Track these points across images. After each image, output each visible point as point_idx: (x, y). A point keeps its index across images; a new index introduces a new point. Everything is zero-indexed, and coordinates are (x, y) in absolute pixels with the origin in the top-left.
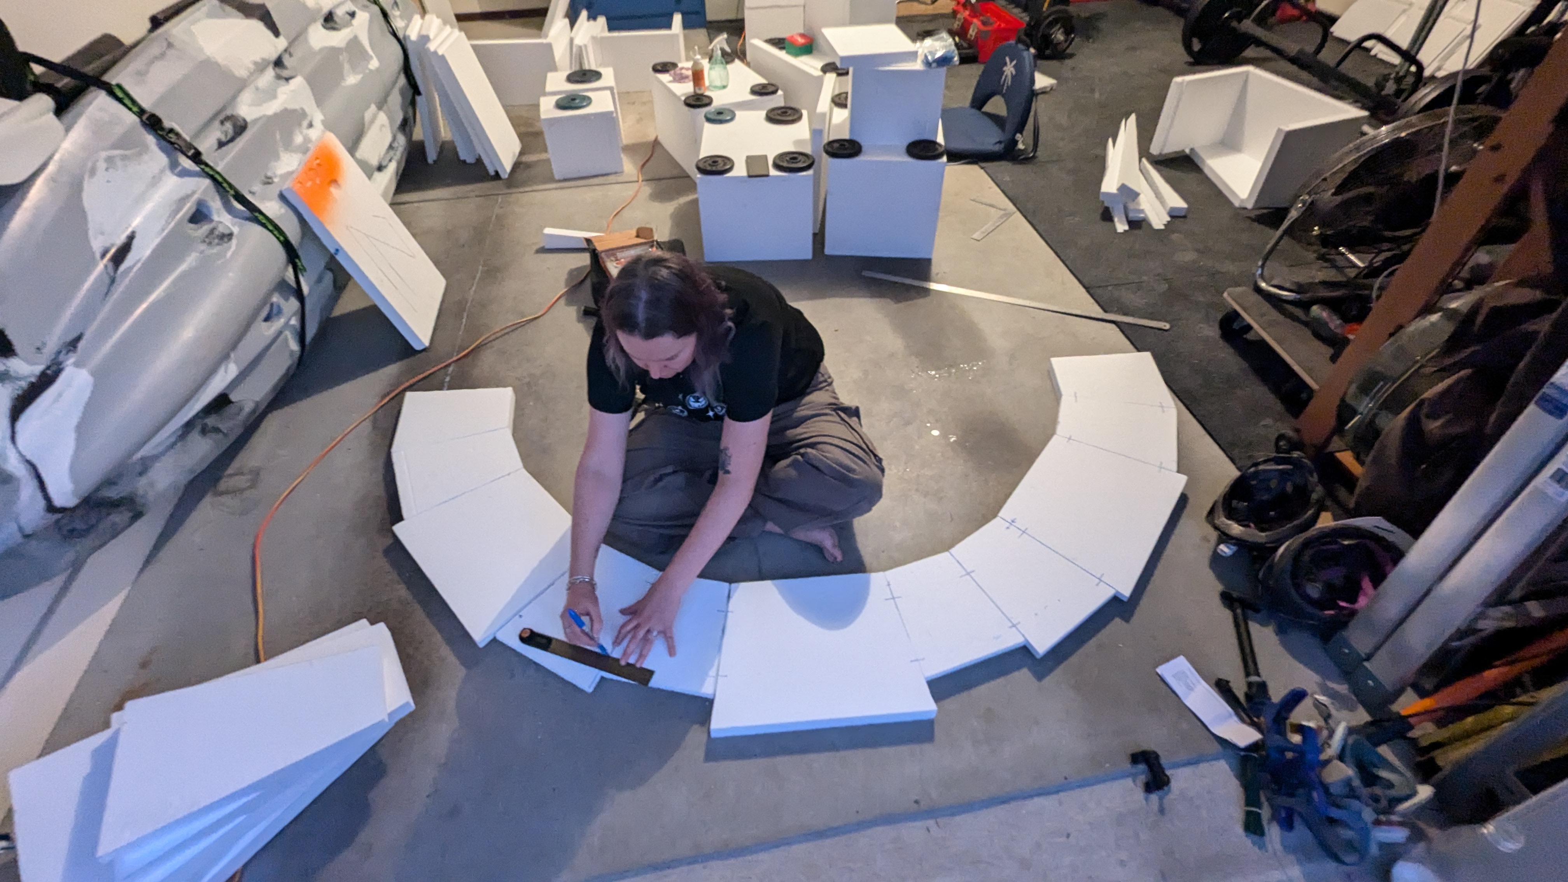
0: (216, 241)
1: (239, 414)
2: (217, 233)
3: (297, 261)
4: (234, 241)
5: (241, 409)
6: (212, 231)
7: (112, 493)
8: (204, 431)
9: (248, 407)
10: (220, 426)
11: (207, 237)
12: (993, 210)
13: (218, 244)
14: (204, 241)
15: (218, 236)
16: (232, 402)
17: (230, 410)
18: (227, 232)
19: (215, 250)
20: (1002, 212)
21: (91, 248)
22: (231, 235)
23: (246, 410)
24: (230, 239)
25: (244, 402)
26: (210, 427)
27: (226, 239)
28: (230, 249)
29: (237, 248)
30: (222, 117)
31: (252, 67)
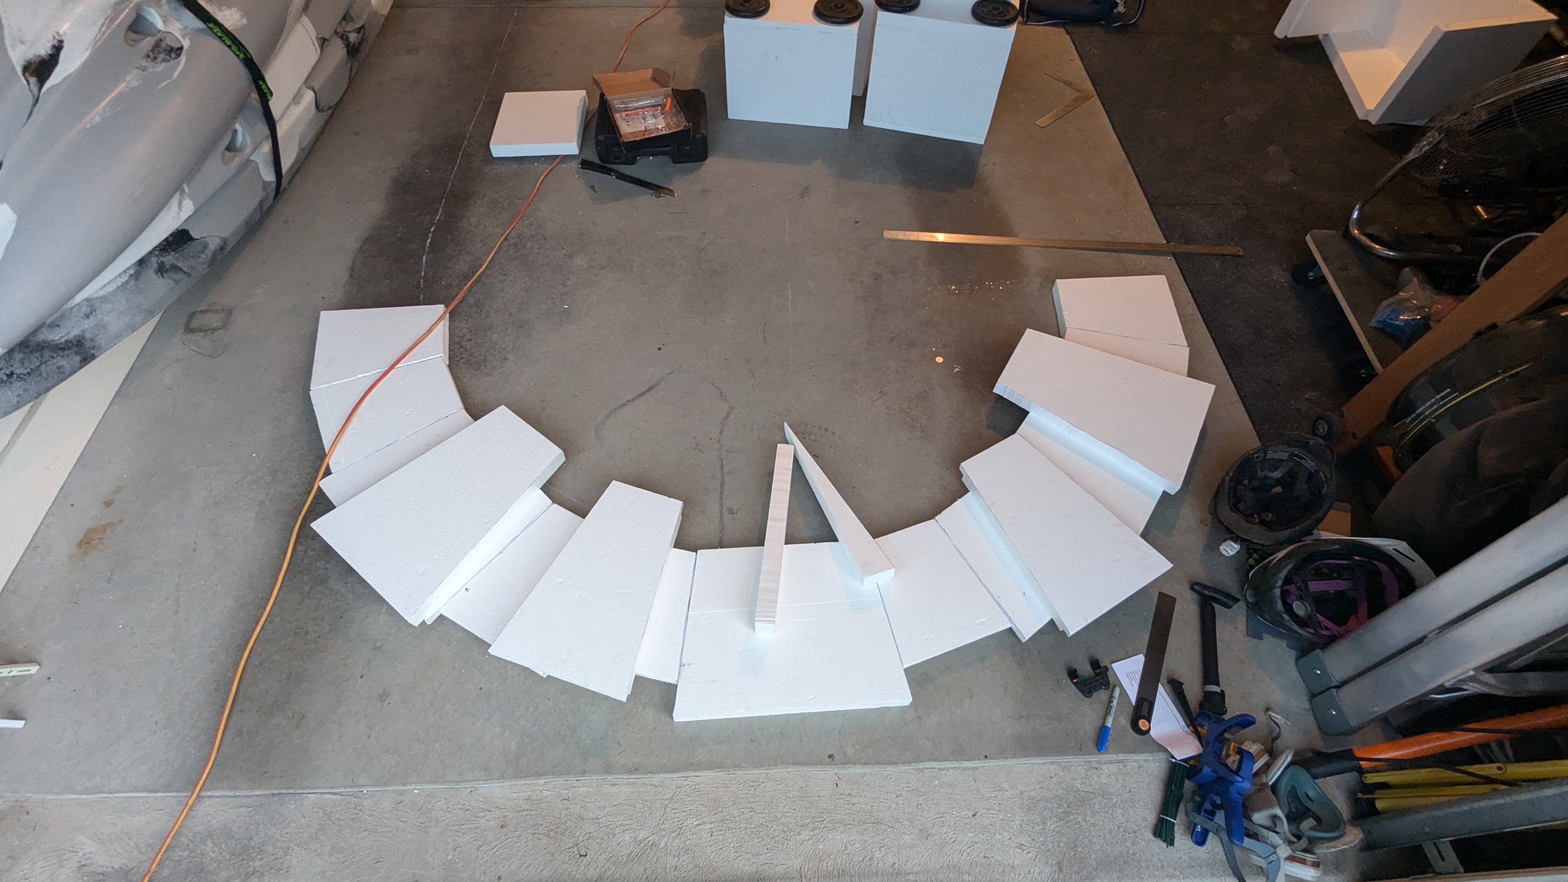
0: (162, 56)
1: (203, 252)
2: (163, 45)
3: (261, 83)
4: (183, 58)
5: (205, 247)
6: (157, 45)
7: (57, 336)
8: (161, 270)
9: (214, 244)
10: (180, 264)
11: (152, 51)
12: (1068, 90)
13: (164, 60)
14: (148, 56)
15: (165, 50)
16: (192, 239)
17: (191, 248)
18: (176, 45)
19: (160, 67)
20: (1079, 94)
21: (10, 60)
22: (181, 49)
23: (212, 247)
24: (179, 55)
25: (208, 239)
26: (168, 266)
27: (173, 55)
28: (177, 67)
29: (186, 63)
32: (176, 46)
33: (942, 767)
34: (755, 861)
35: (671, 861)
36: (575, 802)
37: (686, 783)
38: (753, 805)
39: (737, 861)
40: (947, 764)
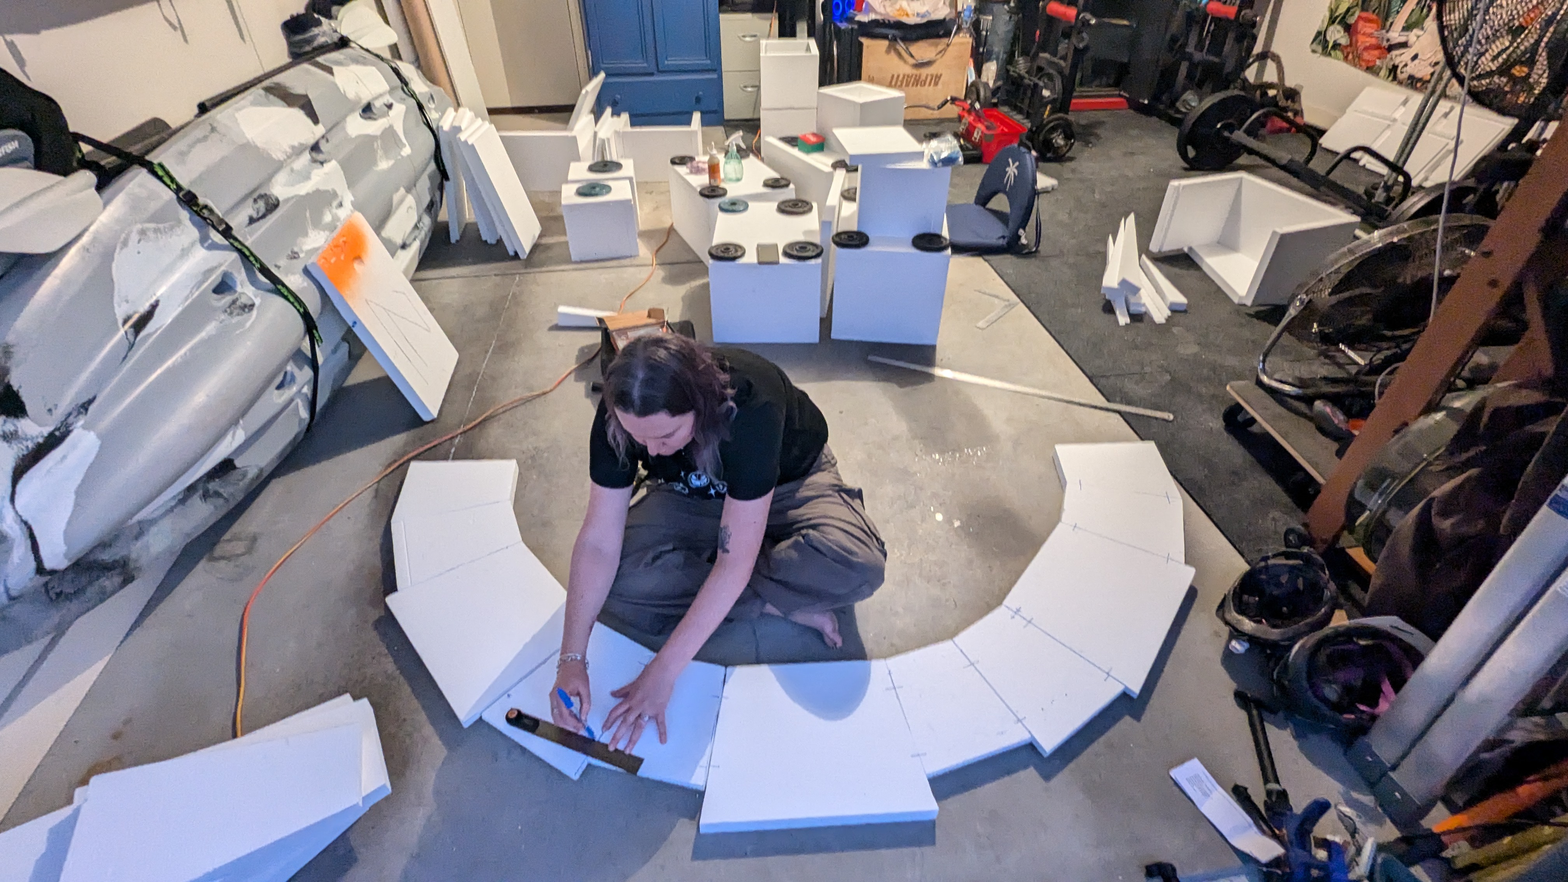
0: (238, 311)
1: (241, 480)
2: (238, 303)
3: (315, 331)
4: (255, 312)
5: (244, 475)
6: (234, 302)
7: (106, 556)
8: (206, 496)
9: (252, 473)
10: (221, 491)
11: (229, 307)
12: (996, 301)
13: (238, 315)
14: (226, 311)
15: (239, 306)
16: (236, 468)
17: (234, 476)
19: (235, 320)
20: (1007, 303)
21: (115, 314)
22: (252, 306)
23: (250, 476)
24: (251, 310)
25: (248, 469)
26: (211, 492)
27: (247, 310)
28: (249, 319)
29: (257, 318)
30: (255, 195)
31: (289, 150)
32: (250, 303)
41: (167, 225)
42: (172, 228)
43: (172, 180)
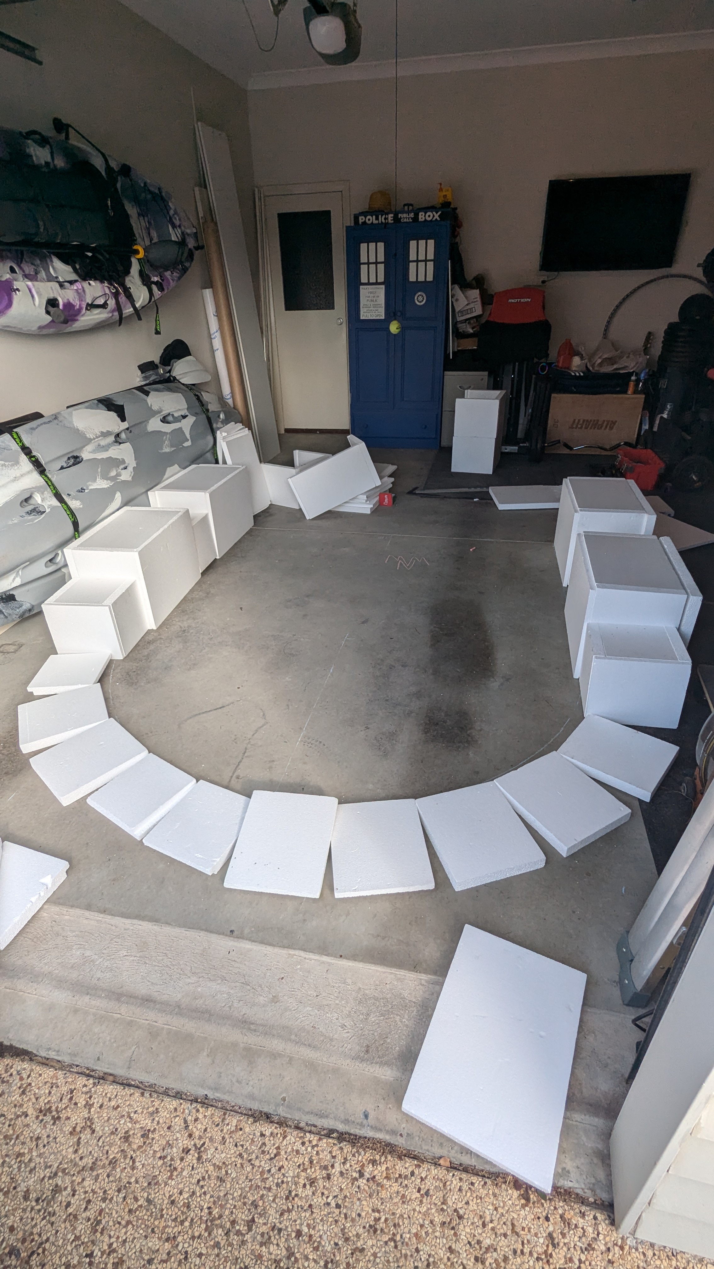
0: (34, 514)
1: (18, 608)
2: (37, 509)
5: (20, 605)
6: (34, 509)
9: (26, 606)
10: (4, 610)
11: (30, 511)
13: (34, 516)
14: (27, 513)
15: (36, 512)
16: (15, 600)
17: (12, 604)
18: (42, 510)
19: (31, 519)
22: (44, 512)
23: (24, 608)
24: (42, 515)
25: (24, 603)
27: (39, 514)
28: (39, 520)
29: (44, 519)
30: (70, 456)
31: (99, 434)
33: (307, 956)
34: (151, 988)
35: (99, 975)
36: (59, 924)
37: (132, 928)
38: (168, 952)
39: (140, 985)
40: (311, 956)
41: (10, 463)
42: (12, 465)
43: (21, 441)
